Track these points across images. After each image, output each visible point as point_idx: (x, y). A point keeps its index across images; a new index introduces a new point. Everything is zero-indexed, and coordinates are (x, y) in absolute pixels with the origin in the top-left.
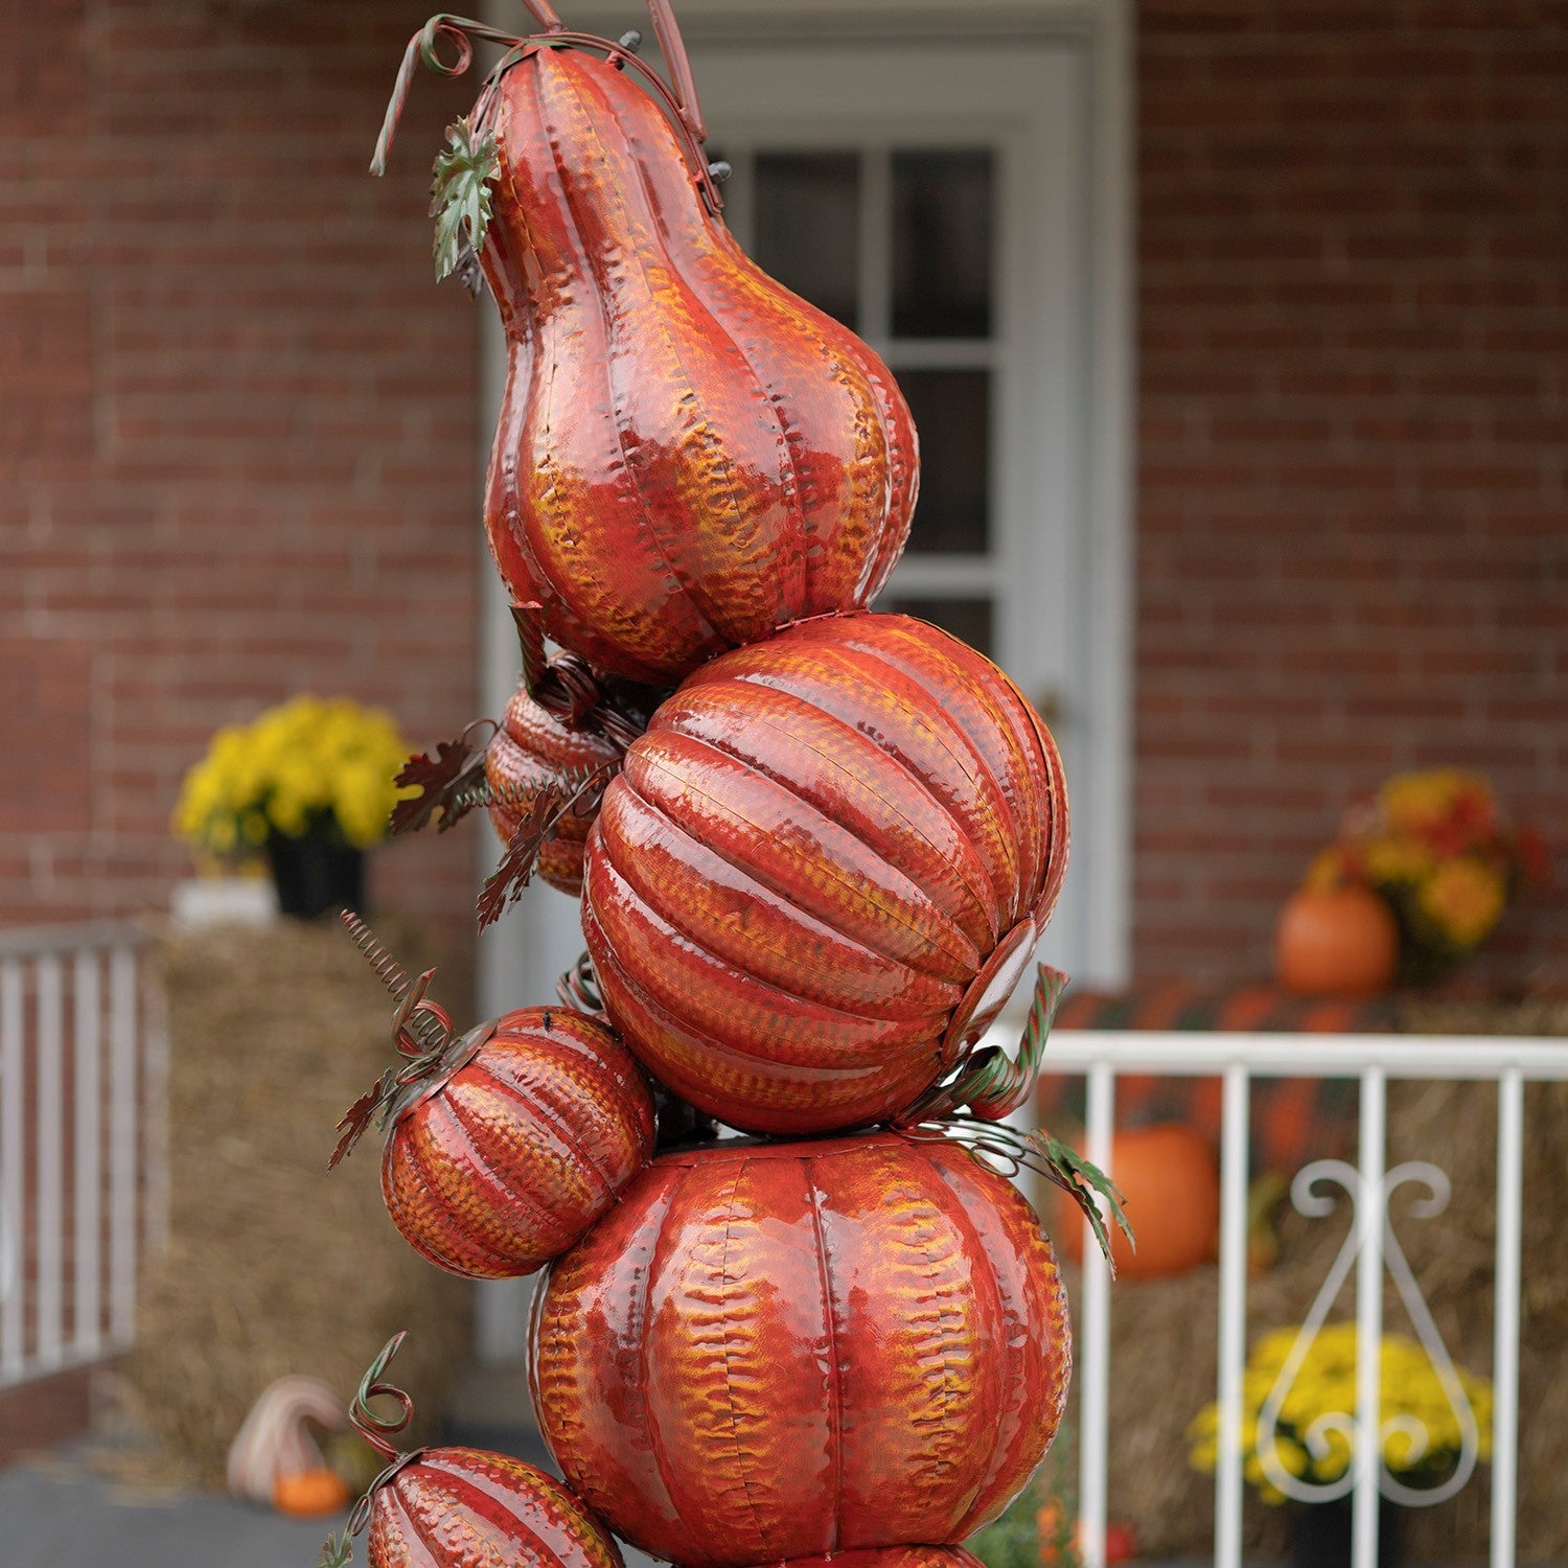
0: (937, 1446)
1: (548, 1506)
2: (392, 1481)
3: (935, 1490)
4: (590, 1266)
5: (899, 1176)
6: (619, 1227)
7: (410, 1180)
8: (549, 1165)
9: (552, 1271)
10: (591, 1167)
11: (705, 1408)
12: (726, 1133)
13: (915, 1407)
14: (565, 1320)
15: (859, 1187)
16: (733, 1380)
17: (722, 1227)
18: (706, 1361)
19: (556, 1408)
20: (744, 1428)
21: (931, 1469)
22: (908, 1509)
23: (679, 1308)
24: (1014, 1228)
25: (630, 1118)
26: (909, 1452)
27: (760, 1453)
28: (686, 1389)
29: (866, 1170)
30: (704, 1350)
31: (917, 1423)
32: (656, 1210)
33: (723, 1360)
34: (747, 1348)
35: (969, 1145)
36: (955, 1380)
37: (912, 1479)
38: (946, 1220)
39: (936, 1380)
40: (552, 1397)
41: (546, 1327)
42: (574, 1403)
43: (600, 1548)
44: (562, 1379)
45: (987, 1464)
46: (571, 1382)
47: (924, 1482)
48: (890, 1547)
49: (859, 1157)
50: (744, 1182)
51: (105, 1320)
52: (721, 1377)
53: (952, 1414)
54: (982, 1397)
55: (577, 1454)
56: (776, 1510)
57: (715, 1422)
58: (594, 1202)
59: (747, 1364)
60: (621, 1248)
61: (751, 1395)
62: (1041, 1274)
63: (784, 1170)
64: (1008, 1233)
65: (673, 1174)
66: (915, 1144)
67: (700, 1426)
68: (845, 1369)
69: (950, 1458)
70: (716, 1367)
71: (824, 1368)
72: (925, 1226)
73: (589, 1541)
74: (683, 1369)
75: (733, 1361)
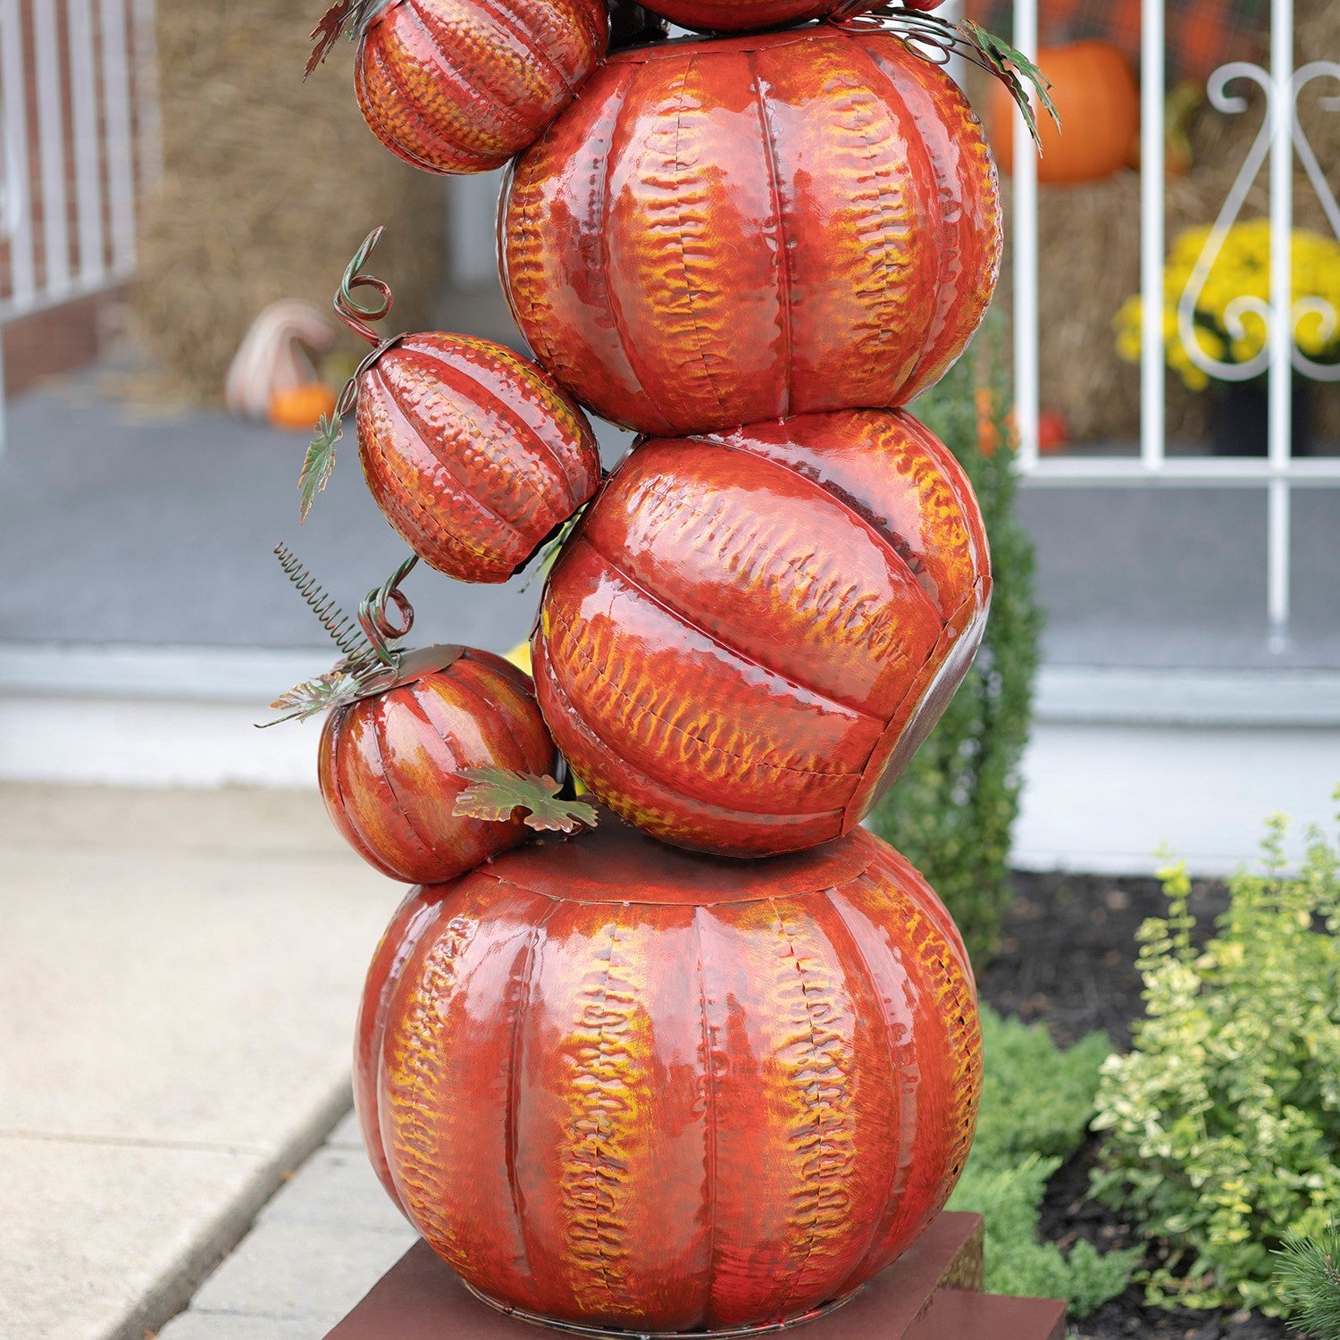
0: (879, 315)
1: (521, 383)
2: (376, 365)
3: (878, 357)
4: (552, 159)
5: (836, 65)
6: (577, 122)
7: (380, 81)
8: (510, 64)
9: (516, 165)
10: (550, 65)
11: (663, 286)
12: (675, 32)
13: (859, 280)
14: (531, 209)
15: (800, 77)
16: (689, 259)
17: (673, 118)
18: (663, 242)
19: (525, 292)
20: (699, 304)
21: (875, 337)
22: (854, 375)
23: (636, 194)
24: (946, 111)
25: (584, 20)
26: (854, 322)
27: (715, 326)
28: (644, 269)
29: (807, 61)
30: (660, 232)
31: (861, 294)
32: (611, 104)
33: (677, 241)
34: (701, 229)
35: (903, 36)
36: (895, 254)
37: (857, 346)
38: (882, 104)
39: (877, 255)
40: (521, 281)
41: (513, 217)
42: (541, 287)
43: (571, 420)
44: (528, 264)
45: (927, 331)
46: (538, 266)
47: (869, 350)
48: (838, 411)
49: (799, 49)
50: (693, 75)
51: (108, 256)
52: (677, 257)
53: (893, 285)
54: (920, 269)
55: (546, 333)
56: (732, 379)
57: (673, 299)
58: (554, 99)
59: (701, 244)
60: (579, 140)
61: (705, 273)
62: (973, 154)
63: (730, 61)
64: (941, 116)
65: (625, 71)
66: (852, 35)
67: (659, 303)
68: (792, 246)
69: (893, 326)
70: (672, 247)
71: (773, 245)
72: (863, 111)
73: (560, 413)
74: (641, 250)
75: (687, 242)
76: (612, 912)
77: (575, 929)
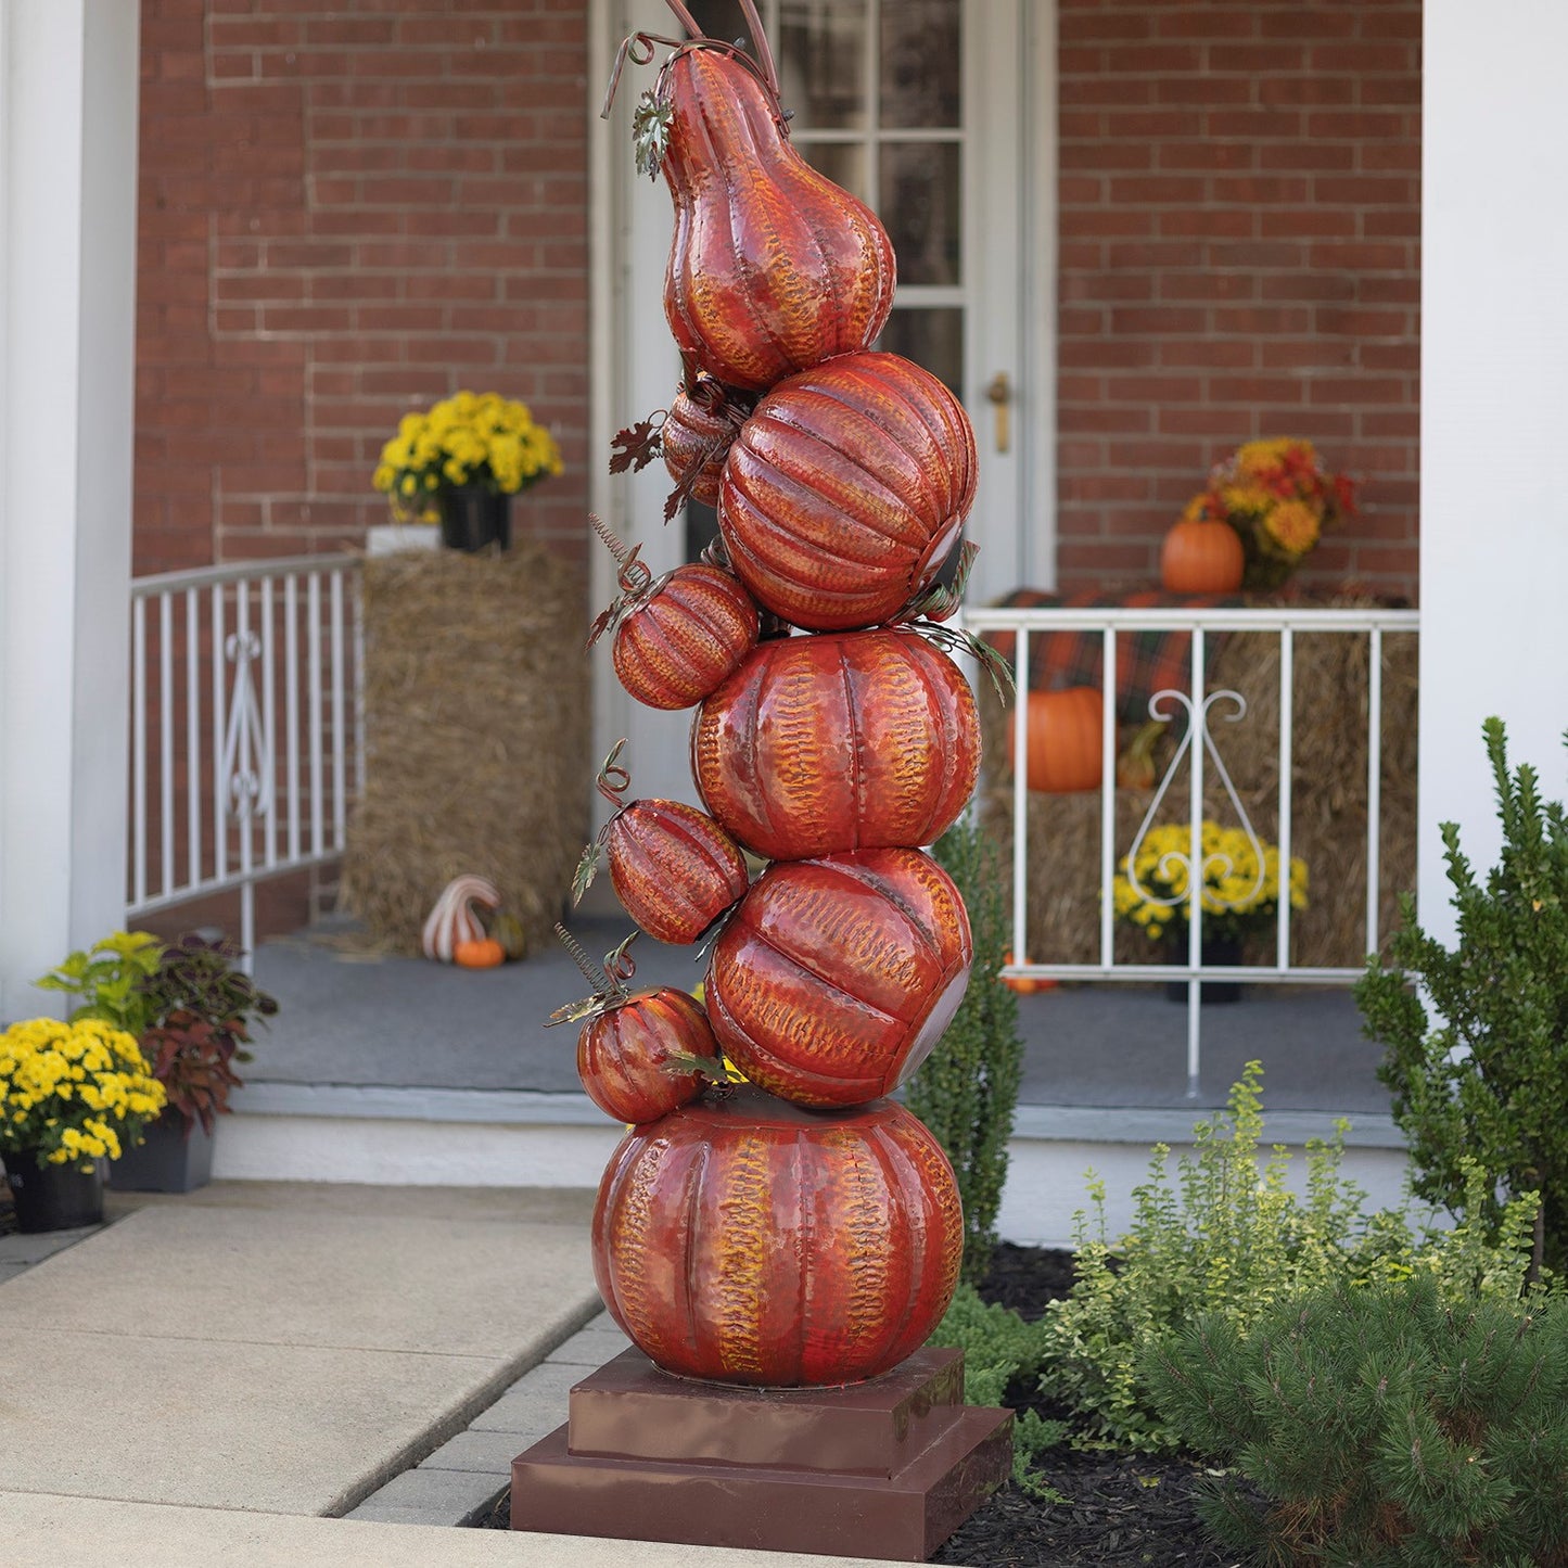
0: (909, 791)
1: (705, 828)
2: (620, 817)
3: (909, 815)
4: (725, 700)
5: (888, 651)
6: (741, 679)
7: (629, 653)
8: (703, 645)
9: (704, 705)
10: (726, 647)
11: (788, 771)
12: (796, 632)
13: (898, 771)
14: (713, 728)
15: (867, 657)
16: (802, 756)
17: (795, 677)
18: (788, 746)
19: (708, 776)
20: (808, 782)
21: (907, 804)
22: (894, 825)
23: (773, 720)
24: (950, 679)
25: (745, 622)
26: (895, 794)
27: (817, 794)
28: (778, 762)
29: (871, 648)
30: (786, 741)
31: (899, 778)
32: (760, 669)
33: (797, 746)
34: (811, 739)
35: (926, 636)
36: (919, 757)
37: (896, 808)
38: (912, 673)
39: (908, 756)
40: (707, 770)
41: (702, 733)
42: (717, 772)
43: (732, 850)
44: (710, 759)
45: (936, 802)
46: (716, 761)
47: (903, 811)
48: (885, 848)
49: (867, 641)
50: (807, 654)
52: (796, 755)
53: (917, 774)
54: (933, 766)
55: (720, 800)
56: (825, 825)
57: (793, 779)
58: (725, 667)
59: (810, 747)
60: (741, 689)
61: (812, 764)
62: (964, 703)
63: (830, 649)
64: (947, 682)
65: (768, 653)
66: (897, 635)
67: (785, 781)
68: (862, 749)
69: (917, 798)
70: (792, 749)
71: (849, 748)
72: (904, 676)
73: (726, 846)
74: (776, 750)
75: (802, 747)
76: (750, 1132)
77: (727, 1144)
